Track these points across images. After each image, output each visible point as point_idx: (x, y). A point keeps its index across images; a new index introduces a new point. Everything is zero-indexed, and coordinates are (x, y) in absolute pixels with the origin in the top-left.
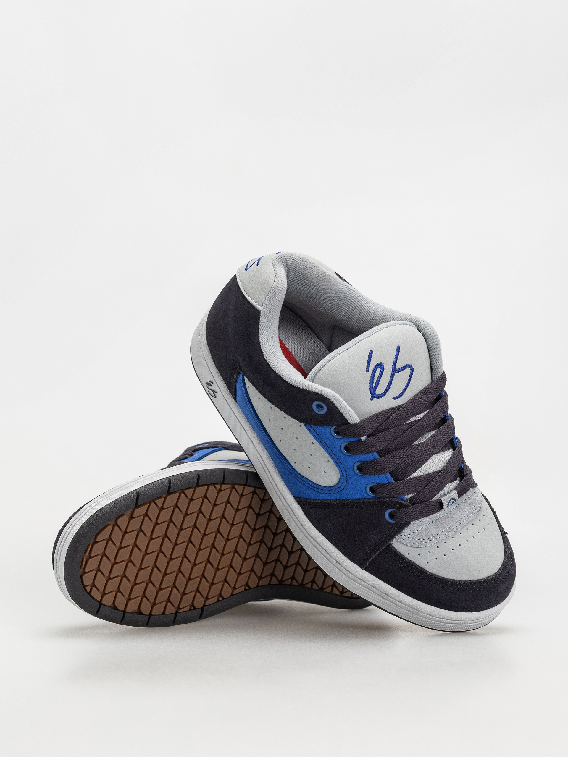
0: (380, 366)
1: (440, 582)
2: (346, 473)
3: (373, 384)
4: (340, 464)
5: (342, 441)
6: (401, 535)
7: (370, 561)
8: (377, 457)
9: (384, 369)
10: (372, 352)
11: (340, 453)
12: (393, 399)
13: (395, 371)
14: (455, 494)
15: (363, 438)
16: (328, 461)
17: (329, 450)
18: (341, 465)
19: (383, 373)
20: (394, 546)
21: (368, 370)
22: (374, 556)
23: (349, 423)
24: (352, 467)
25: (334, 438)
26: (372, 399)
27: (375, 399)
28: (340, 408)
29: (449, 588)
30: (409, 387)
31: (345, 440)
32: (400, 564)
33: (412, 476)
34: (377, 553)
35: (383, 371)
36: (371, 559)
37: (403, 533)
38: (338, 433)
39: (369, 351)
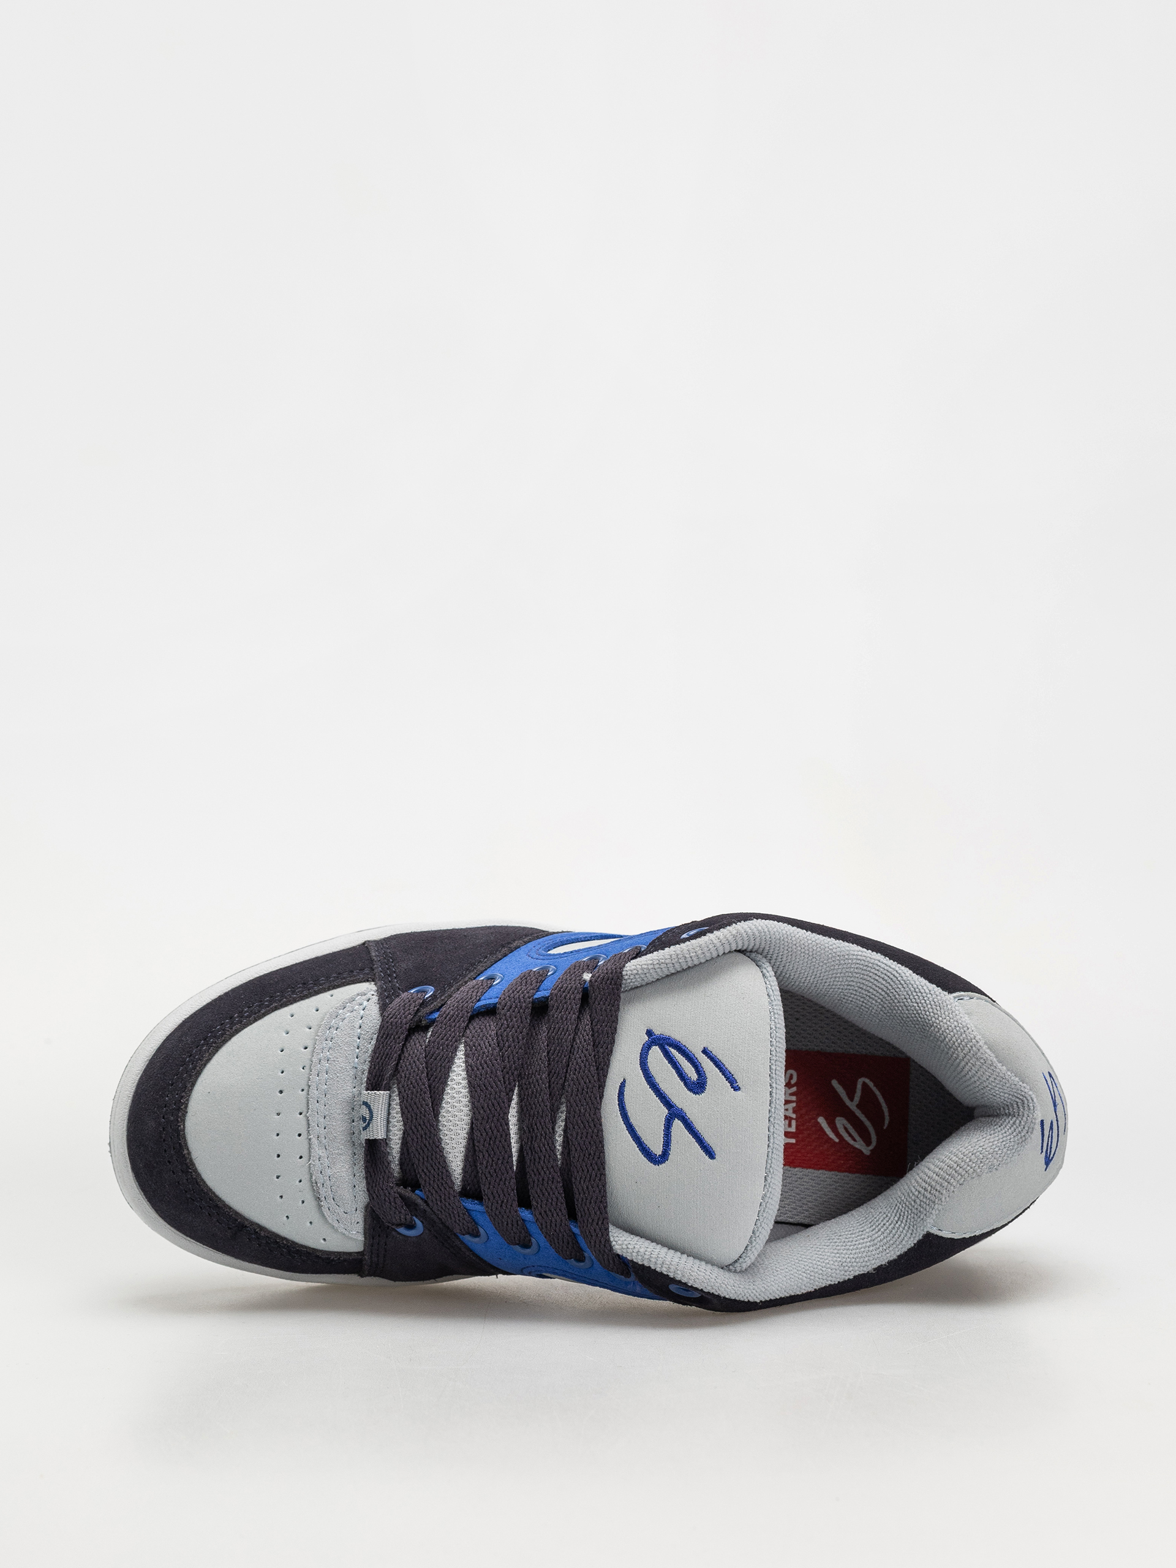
0: (698, 1087)
3: (675, 1048)
9: (690, 1090)
10: (736, 1088)
12: (624, 1077)
13: (674, 1113)
14: (378, 1132)
19: (682, 1084)
21: (705, 1051)
26: (649, 1033)
27: (646, 1038)
33: (461, 1049)
35: (686, 1084)
39: (740, 1084)
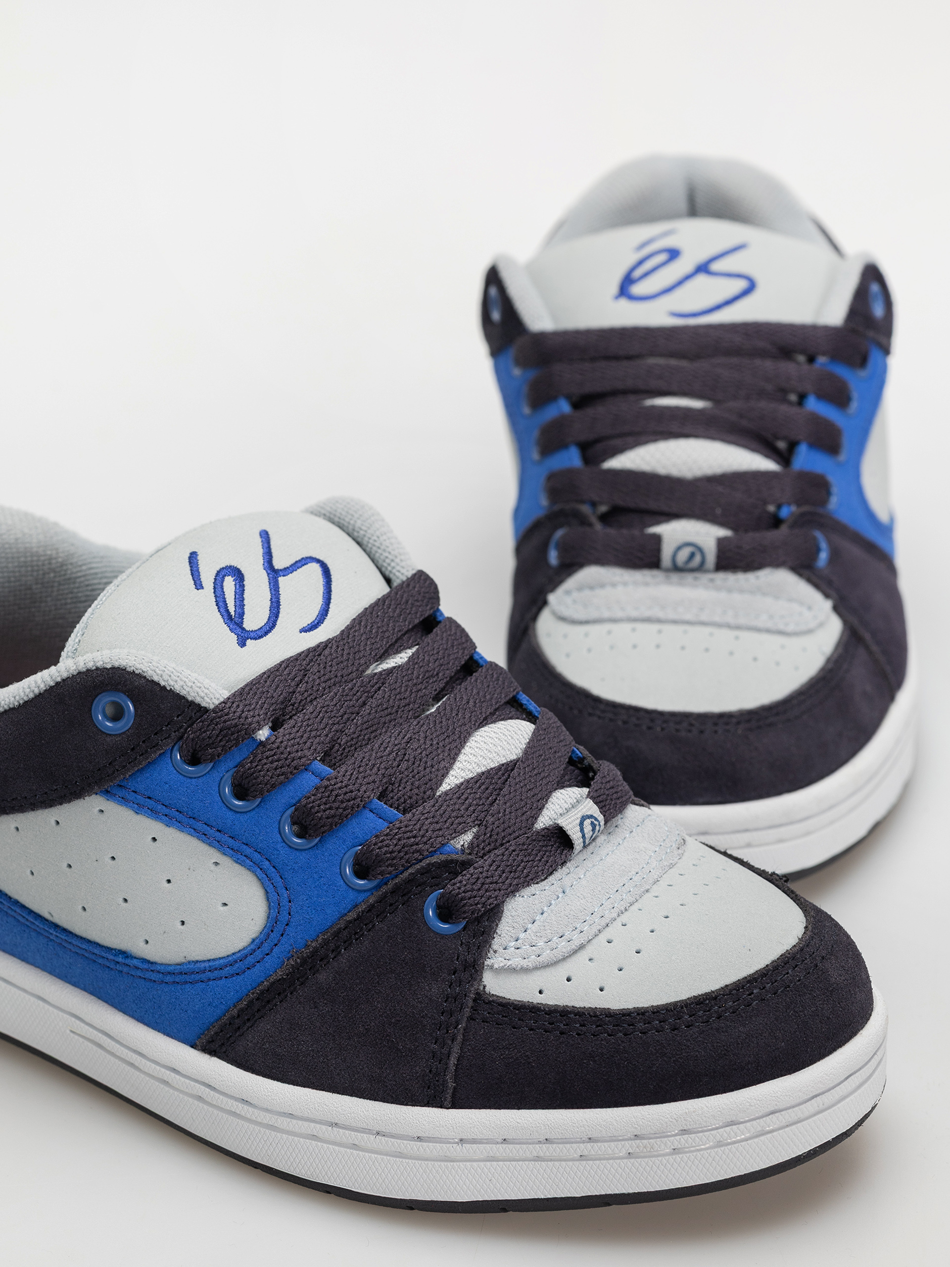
0: (229, 572)
1: (660, 1022)
2: (274, 867)
3: (228, 611)
4: (245, 847)
5: (216, 775)
6: (495, 952)
7: (452, 1068)
8: (326, 770)
9: (243, 574)
10: (193, 553)
11: (229, 814)
12: (301, 633)
13: (276, 573)
14: (591, 811)
15: (263, 734)
16: (216, 864)
17: (200, 826)
18: (248, 851)
19: (246, 584)
20: (492, 992)
21: (199, 585)
22: (456, 1050)
23: (206, 710)
24: (278, 836)
25: (193, 780)
26: (242, 644)
27: (249, 642)
28: (161, 676)
29: (692, 1025)
30: (332, 601)
31: (223, 767)
32: (531, 1030)
33: (445, 787)
34: (460, 1038)
35: (244, 580)
36: (453, 1061)
37: (496, 943)
38: (194, 760)
39: (188, 555)
